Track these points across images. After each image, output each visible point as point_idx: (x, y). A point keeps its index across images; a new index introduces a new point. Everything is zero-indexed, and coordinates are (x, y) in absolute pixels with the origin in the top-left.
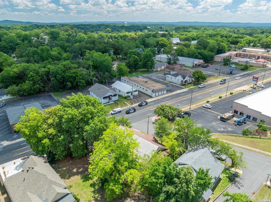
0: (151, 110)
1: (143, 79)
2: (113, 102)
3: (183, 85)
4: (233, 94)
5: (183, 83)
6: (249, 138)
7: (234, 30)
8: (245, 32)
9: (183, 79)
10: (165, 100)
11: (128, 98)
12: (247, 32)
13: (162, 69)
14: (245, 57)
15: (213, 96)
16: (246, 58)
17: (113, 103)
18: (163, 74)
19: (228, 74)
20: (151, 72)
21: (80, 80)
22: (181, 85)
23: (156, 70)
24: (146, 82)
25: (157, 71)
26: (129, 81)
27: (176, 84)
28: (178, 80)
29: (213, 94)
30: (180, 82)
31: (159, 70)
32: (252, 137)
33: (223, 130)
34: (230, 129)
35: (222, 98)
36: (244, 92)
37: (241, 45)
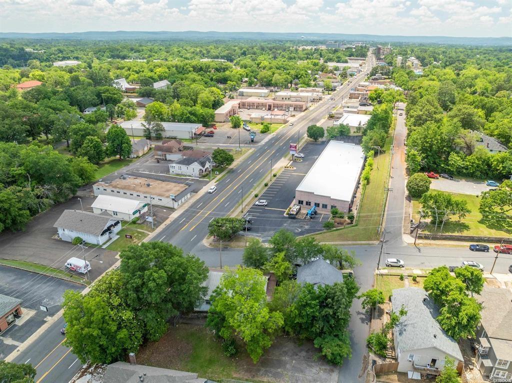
0: (191, 230)
1: (136, 180)
2: (118, 236)
3: (204, 176)
4: (277, 176)
5: (204, 173)
6: (334, 232)
7: (201, 51)
8: (219, 54)
9: (202, 168)
10: (197, 209)
11: (139, 222)
12: (222, 54)
13: (145, 153)
14: (251, 107)
15: (255, 185)
16: (253, 108)
17: (119, 238)
18: (153, 160)
19: (250, 143)
20: (131, 161)
21: (21, 212)
22: (200, 176)
23: (135, 156)
24: (148, 185)
25: (138, 157)
26: (114, 189)
27: (190, 176)
28: (193, 169)
29: (254, 182)
30: (197, 173)
31: (141, 155)
32: (337, 230)
33: (300, 230)
34: (307, 227)
35: (269, 185)
36: (286, 169)
37: (232, 83)
